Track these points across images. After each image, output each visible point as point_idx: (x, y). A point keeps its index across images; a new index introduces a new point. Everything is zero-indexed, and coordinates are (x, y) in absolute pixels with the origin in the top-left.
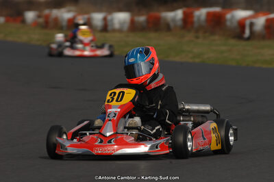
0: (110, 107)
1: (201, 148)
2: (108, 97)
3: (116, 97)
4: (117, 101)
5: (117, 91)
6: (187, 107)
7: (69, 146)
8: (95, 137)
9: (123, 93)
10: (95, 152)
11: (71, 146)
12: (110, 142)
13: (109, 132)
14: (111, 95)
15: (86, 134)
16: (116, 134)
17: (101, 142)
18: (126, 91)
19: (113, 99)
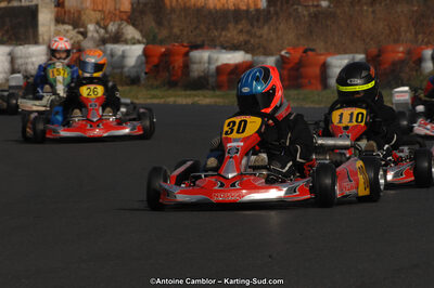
0: (230, 140)
1: (348, 192)
2: (226, 128)
3: (236, 128)
4: (238, 132)
5: (237, 120)
6: (320, 142)
7: (179, 192)
8: (213, 180)
9: (246, 122)
10: (214, 199)
11: (182, 192)
12: (233, 185)
13: (231, 173)
14: (229, 125)
15: (200, 177)
16: (241, 175)
17: (222, 185)
18: (250, 119)
19: (232, 131)
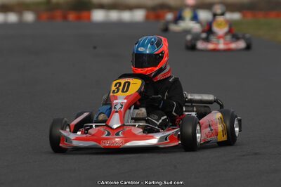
0: (116, 98)
2: (113, 88)
3: (121, 88)
4: (123, 91)
5: (123, 81)
7: (75, 138)
8: (102, 129)
9: (129, 83)
10: (102, 145)
12: (118, 134)
13: (116, 124)
14: (116, 85)
15: (91, 127)
16: (123, 126)
17: (109, 134)
18: (132, 81)
19: (118, 90)
